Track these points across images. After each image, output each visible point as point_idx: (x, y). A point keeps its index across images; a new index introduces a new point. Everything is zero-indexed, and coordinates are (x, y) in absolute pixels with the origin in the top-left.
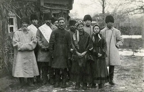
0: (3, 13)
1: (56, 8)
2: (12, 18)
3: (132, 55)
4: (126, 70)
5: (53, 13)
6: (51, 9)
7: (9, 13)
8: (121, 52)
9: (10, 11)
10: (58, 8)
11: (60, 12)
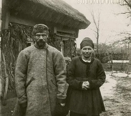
0: (23, 38)
1: (66, 36)
2: (30, 42)
3: (127, 77)
4: (128, 90)
5: (63, 40)
6: (62, 36)
7: (28, 39)
8: (116, 73)
9: (29, 37)
10: (67, 36)
11: (69, 40)
